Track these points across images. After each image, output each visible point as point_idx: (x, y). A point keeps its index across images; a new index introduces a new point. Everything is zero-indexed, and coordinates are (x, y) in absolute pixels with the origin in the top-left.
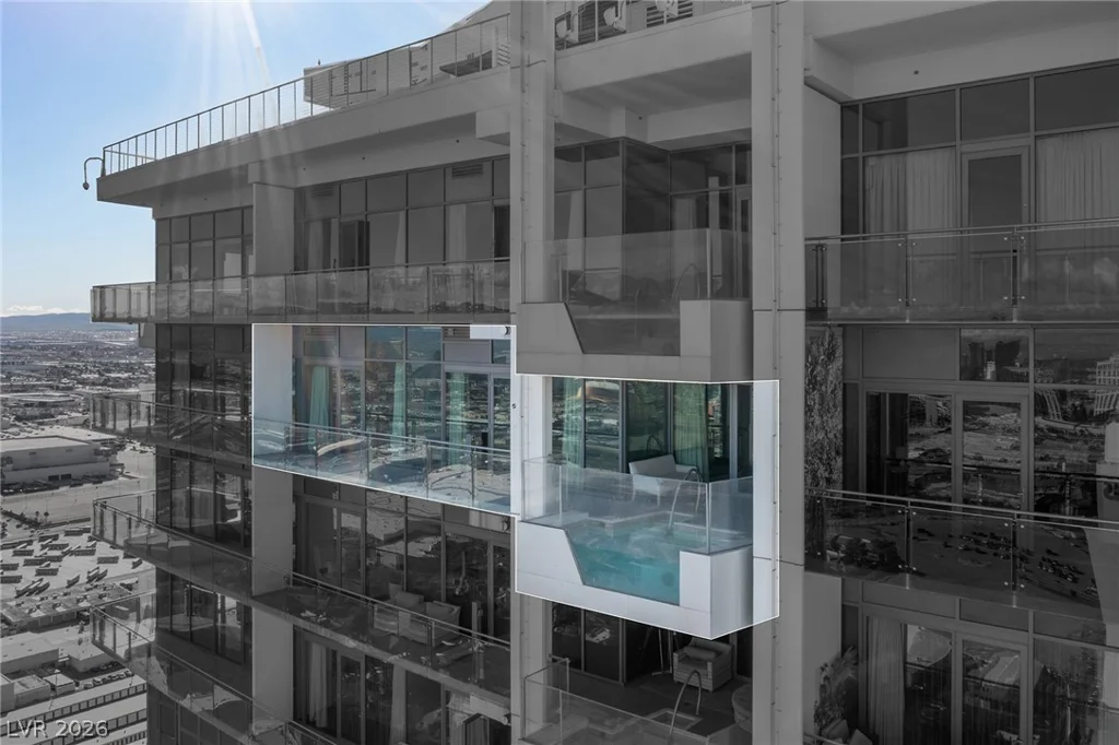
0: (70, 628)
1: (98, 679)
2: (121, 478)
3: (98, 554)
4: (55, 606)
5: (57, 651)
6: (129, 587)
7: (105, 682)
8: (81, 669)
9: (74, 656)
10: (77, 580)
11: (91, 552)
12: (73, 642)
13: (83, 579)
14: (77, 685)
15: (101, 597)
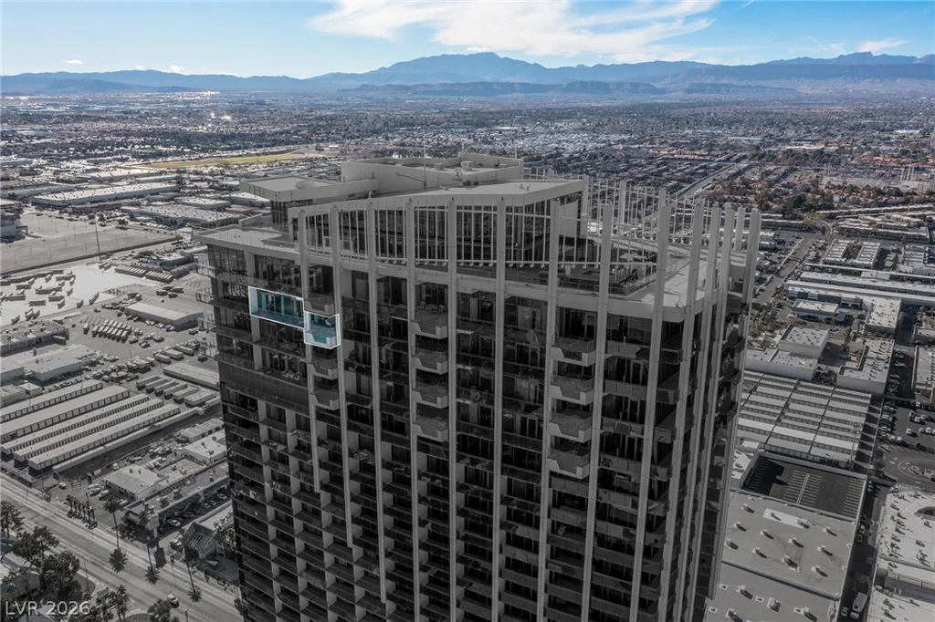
0: (27, 353)
1: (57, 385)
2: (27, 238)
3: (28, 300)
4: (9, 338)
5: (23, 368)
6: (61, 322)
7: (63, 387)
8: (43, 379)
9: (36, 371)
10: (18, 319)
11: (22, 298)
12: (32, 362)
13: (23, 318)
14: (43, 389)
15: (42, 330)
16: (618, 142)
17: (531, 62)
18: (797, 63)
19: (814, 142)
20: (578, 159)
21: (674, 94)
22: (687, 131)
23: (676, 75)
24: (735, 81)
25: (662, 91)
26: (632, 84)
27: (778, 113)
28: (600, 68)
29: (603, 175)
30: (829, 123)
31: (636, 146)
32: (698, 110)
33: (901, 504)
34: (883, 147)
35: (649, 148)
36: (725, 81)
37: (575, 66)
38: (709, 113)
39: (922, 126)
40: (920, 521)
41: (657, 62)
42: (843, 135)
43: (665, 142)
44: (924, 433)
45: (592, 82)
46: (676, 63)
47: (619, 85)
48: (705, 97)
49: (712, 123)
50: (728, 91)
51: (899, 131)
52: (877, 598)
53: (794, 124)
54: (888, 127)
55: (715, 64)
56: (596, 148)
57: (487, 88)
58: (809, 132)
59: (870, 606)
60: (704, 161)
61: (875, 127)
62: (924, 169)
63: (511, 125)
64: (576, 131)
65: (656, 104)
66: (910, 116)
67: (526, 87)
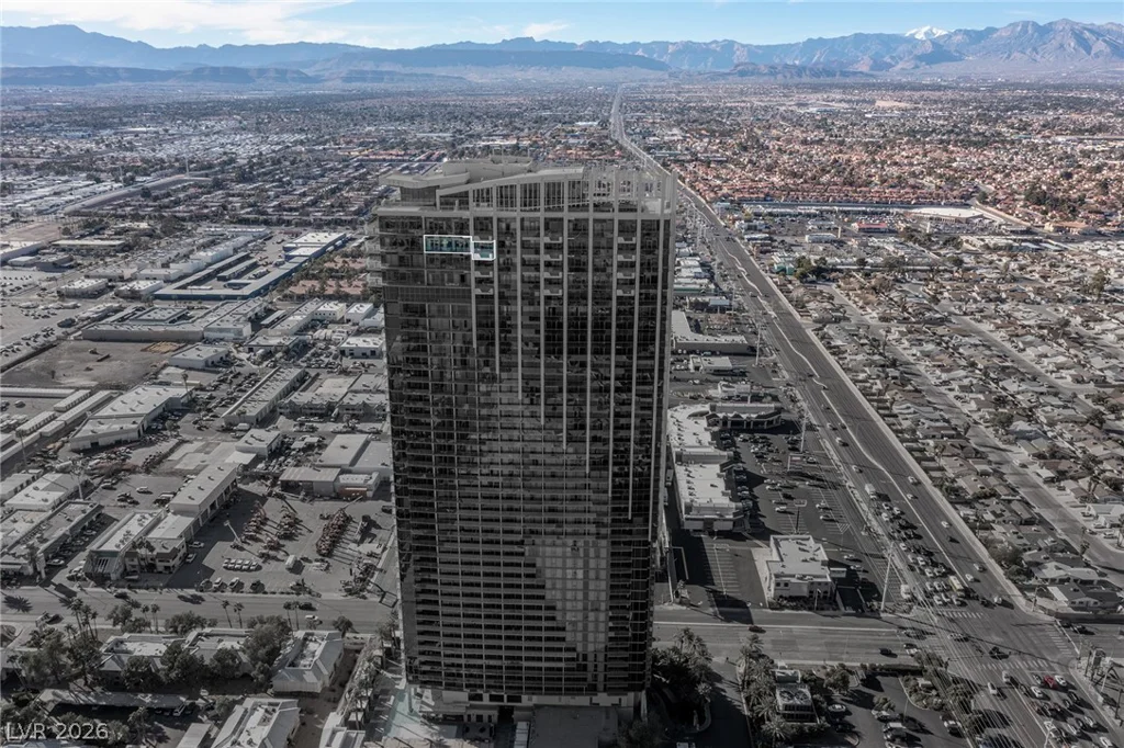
16: (296, 143)
17: (134, 40)
18: (460, 48)
19: (506, 137)
20: (261, 165)
21: (330, 83)
22: (368, 129)
23: (328, 60)
24: (398, 68)
25: (316, 80)
26: (277, 71)
27: (455, 106)
28: (228, 49)
29: (300, 181)
30: (512, 116)
31: (321, 148)
32: (369, 103)
33: (676, 414)
34: (571, 141)
35: (336, 149)
36: (386, 67)
37: (195, 46)
38: (382, 107)
39: (598, 118)
40: (692, 421)
41: (302, 44)
42: (529, 129)
43: (351, 142)
44: (676, 370)
45: (225, 68)
46: (324, 44)
47: (262, 72)
48: (368, 86)
49: (391, 118)
50: (392, 80)
51: (580, 123)
52: (680, 470)
53: (477, 117)
54: (567, 119)
55: (371, 47)
56: (274, 151)
57: (79, 75)
58: (496, 126)
59: (678, 475)
60: (404, 161)
61: (557, 120)
62: (613, 161)
63: (145, 126)
64: (236, 131)
65: (314, 95)
66: (584, 106)
67: (136, 74)
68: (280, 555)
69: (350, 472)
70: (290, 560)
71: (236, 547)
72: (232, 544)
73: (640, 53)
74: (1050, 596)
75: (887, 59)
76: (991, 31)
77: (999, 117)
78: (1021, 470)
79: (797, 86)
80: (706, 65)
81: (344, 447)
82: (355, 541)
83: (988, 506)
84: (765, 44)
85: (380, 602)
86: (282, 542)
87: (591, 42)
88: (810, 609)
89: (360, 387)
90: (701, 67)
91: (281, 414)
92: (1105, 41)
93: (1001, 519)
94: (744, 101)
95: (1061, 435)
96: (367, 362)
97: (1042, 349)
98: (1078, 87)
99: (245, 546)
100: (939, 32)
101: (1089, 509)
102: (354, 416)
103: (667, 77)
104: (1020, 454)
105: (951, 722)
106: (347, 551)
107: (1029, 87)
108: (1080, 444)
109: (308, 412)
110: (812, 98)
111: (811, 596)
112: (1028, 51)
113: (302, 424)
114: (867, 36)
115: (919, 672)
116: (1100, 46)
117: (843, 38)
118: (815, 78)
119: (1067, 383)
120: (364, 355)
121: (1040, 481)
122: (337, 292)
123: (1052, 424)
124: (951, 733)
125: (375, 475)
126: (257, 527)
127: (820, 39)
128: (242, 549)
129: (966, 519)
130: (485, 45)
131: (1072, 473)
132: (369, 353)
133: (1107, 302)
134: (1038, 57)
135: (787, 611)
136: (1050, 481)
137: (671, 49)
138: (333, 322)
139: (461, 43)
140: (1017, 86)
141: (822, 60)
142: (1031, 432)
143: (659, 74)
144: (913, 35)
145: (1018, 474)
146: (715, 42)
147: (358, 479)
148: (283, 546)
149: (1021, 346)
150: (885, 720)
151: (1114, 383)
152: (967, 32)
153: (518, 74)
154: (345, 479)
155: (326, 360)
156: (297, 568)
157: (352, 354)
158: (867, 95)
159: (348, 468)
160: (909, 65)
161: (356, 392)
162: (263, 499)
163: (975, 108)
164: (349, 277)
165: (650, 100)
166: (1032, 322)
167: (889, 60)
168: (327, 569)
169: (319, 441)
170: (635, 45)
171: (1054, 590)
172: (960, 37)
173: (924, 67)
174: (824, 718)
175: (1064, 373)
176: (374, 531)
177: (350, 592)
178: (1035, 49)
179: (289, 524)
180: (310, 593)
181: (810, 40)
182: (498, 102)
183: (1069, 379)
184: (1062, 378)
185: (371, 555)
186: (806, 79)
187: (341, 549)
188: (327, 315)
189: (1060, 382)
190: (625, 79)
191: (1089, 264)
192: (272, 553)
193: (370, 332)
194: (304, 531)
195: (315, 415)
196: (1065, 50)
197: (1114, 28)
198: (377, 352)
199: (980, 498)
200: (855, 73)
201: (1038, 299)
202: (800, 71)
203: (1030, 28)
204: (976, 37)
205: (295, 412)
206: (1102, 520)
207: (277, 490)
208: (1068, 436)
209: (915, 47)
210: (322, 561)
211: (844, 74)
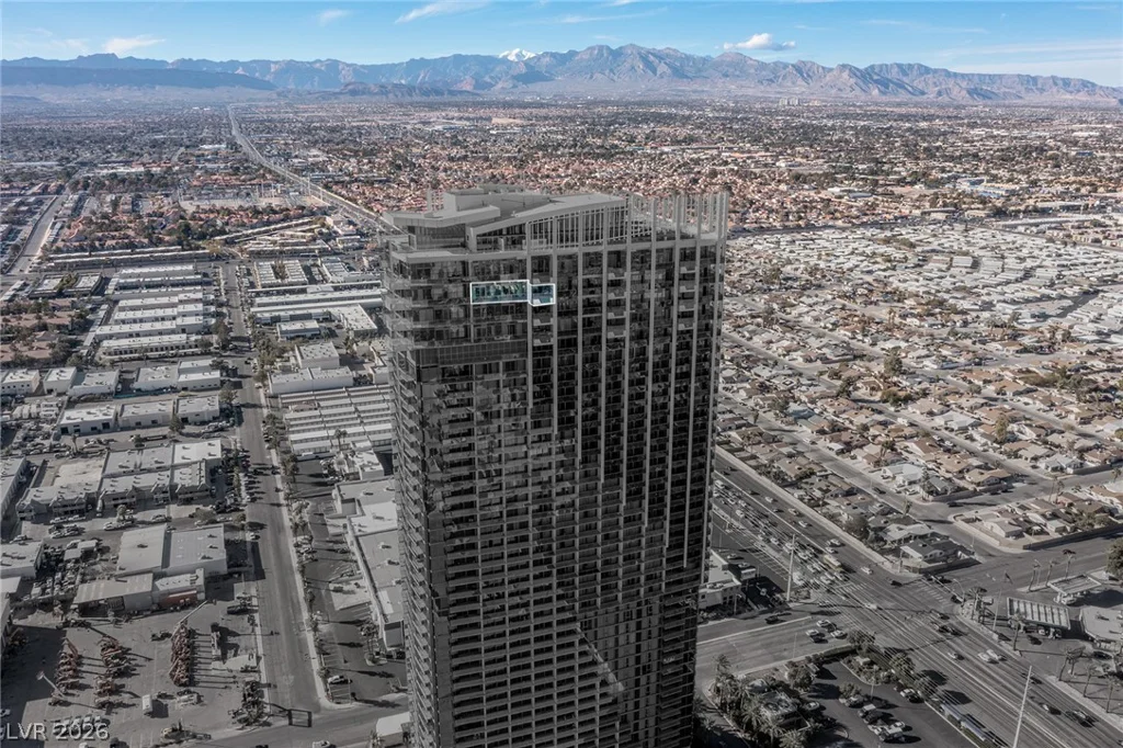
19: (127, 164)
30: (121, 140)
34: (209, 165)
39: (222, 140)
42: (150, 154)
51: (206, 147)
53: (79, 143)
54: (187, 142)
58: (108, 152)
60: (14, 195)
61: (176, 143)
68: (126, 698)
69: (164, 575)
70: (146, 702)
71: (56, 703)
72: (50, 700)
73: (240, 71)
74: (906, 556)
75: (487, 79)
76: (572, 54)
77: (606, 131)
78: (814, 446)
79: (411, 104)
80: (312, 84)
81: (142, 546)
82: (218, 659)
83: (812, 484)
84: (369, 64)
85: (291, 724)
86: (118, 681)
87: (183, 61)
88: (730, 615)
89: (117, 470)
90: (308, 87)
91: (23, 519)
92: (665, 63)
93: (829, 494)
94: (367, 121)
95: (825, 410)
96: (103, 437)
97: (766, 336)
98: (655, 103)
99: (69, 699)
100: (529, 55)
101: (885, 472)
102: (129, 506)
103: (275, 96)
104: (805, 432)
105: (907, 691)
106: (213, 673)
107: (616, 103)
108: (844, 416)
109: (61, 510)
110: (433, 116)
111: (725, 603)
112: (607, 72)
113: (59, 527)
114: (464, 57)
115: (853, 652)
116: (662, 68)
117: (443, 59)
118: (425, 97)
119: (799, 364)
120: (94, 430)
121: (833, 454)
122: (16, 357)
123: (813, 402)
124: (911, 701)
125: (200, 573)
126: (75, 670)
127: (422, 59)
128: (67, 704)
129: (801, 499)
130: (57, 61)
131: (855, 443)
132: (100, 427)
133: (786, 289)
134: (615, 78)
135: (711, 623)
136: (841, 452)
137: (273, 68)
138: (28, 395)
139: (26, 59)
140: (606, 103)
141: (427, 79)
142: (804, 411)
143: (266, 94)
144: (505, 57)
145: (813, 451)
146: (319, 61)
147: (182, 581)
148: (123, 686)
149: (747, 335)
150: (858, 705)
151: (835, 359)
152: (553, 55)
153: (104, 94)
154: (164, 585)
155: (47, 443)
156: (158, 710)
157: (78, 430)
158: (481, 113)
159: (160, 570)
160: (509, 85)
161: (113, 476)
162: (59, 632)
163: (582, 124)
164: (24, 338)
165: (269, 121)
166: (743, 313)
167: (489, 80)
168: (199, 700)
169: (97, 544)
170: (234, 64)
171: (906, 549)
172: (547, 59)
173: (522, 87)
174: (812, 720)
175: (794, 355)
176: (231, 640)
177: (247, 722)
178: (611, 71)
179: (115, 657)
180: (194, 736)
181: (413, 60)
182: (95, 125)
183: (801, 360)
184: (794, 359)
185: (246, 670)
186: (416, 98)
187: (203, 672)
188: (18, 387)
189: (793, 363)
190: (233, 100)
191: (753, 257)
192: (113, 699)
193: (85, 401)
194: (140, 661)
195: (72, 513)
196: (636, 71)
197: (672, 53)
198: (111, 425)
199: (801, 478)
200: (461, 92)
201: (735, 292)
202: (410, 90)
203: (605, 51)
204: (562, 59)
205: (42, 514)
206: (900, 479)
207: (74, 617)
208: (831, 410)
209: (510, 68)
210: (189, 692)
211: (452, 93)
